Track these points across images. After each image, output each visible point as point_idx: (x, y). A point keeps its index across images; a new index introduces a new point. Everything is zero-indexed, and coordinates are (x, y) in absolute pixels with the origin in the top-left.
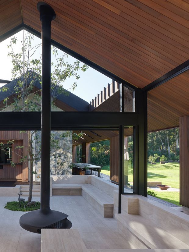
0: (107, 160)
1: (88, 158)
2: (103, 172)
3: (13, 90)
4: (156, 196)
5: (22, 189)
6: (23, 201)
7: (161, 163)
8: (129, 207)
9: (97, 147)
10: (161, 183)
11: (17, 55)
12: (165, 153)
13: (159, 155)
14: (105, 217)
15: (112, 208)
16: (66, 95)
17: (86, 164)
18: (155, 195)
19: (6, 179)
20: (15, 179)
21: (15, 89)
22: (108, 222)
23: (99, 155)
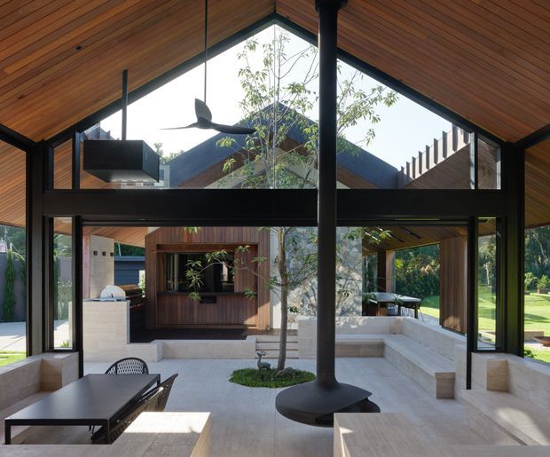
0: (427, 285)
1: (390, 283)
2: (423, 310)
3: (244, 145)
4: (536, 357)
5: (259, 344)
6: (267, 366)
7: (541, 292)
8: (489, 377)
9: (406, 259)
10: (543, 332)
11: (258, 73)
12: (547, 272)
13: (535, 275)
14: (438, 398)
15: (452, 379)
16: (353, 154)
17: (386, 294)
18: (532, 356)
19: (222, 324)
20: (242, 324)
21: (247, 142)
22: (445, 407)
23: (408, 276)
